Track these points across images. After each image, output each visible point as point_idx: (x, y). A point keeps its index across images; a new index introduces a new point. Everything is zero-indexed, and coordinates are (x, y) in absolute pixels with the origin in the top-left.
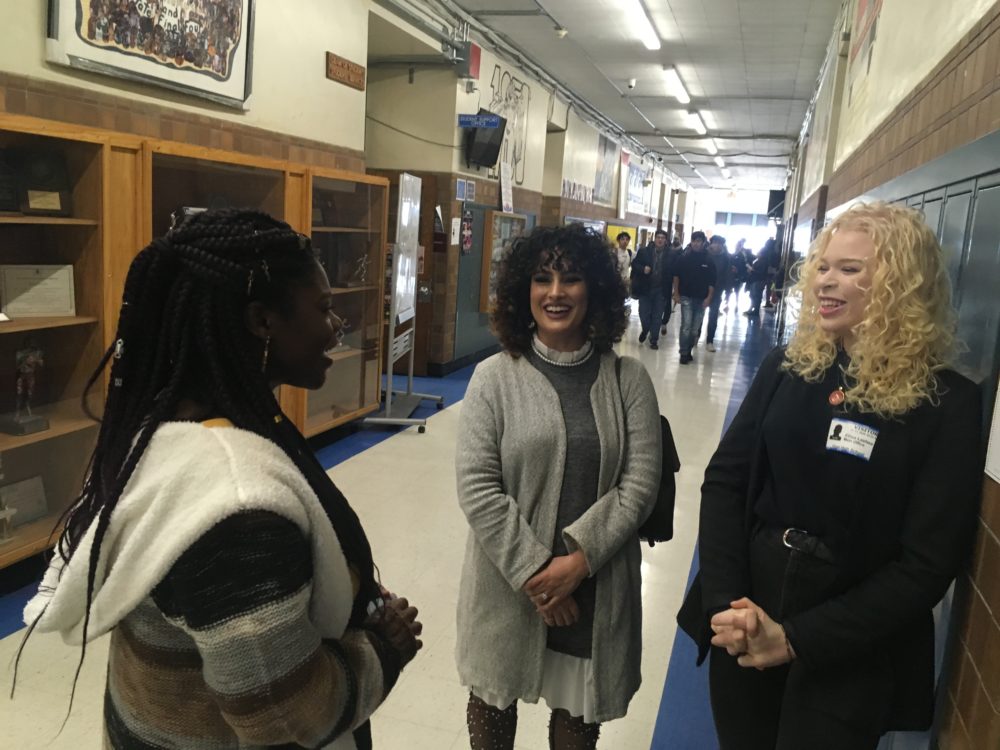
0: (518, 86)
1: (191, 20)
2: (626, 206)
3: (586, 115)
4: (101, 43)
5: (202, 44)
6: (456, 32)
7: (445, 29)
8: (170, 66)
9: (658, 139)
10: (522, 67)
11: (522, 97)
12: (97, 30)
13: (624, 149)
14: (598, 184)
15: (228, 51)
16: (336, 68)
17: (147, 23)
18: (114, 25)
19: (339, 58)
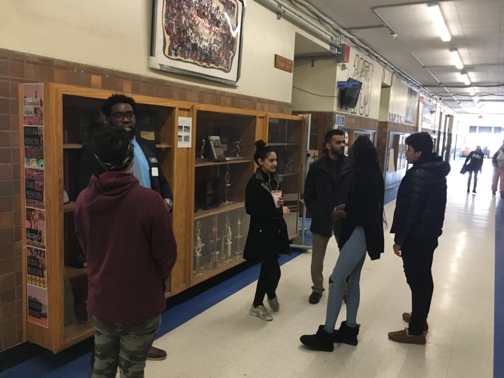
0: (367, 65)
1: (214, 43)
2: (422, 125)
3: (402, 78)
4: (174, 57)
5: (219, 55)
6: (337, 39)
7: (332, 37)
8: (205, 67)
9: (441, 88)
10: (370, 54)
11: (369, 71)
12: (172, 51)
13: (421, 95)
14: (407, 115)
15: (230, 58)
16: (279, 62)
17: (195, 46)
18: (180, 48)
19: (281, 57)
